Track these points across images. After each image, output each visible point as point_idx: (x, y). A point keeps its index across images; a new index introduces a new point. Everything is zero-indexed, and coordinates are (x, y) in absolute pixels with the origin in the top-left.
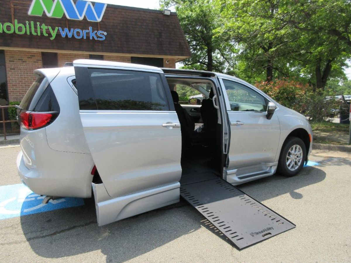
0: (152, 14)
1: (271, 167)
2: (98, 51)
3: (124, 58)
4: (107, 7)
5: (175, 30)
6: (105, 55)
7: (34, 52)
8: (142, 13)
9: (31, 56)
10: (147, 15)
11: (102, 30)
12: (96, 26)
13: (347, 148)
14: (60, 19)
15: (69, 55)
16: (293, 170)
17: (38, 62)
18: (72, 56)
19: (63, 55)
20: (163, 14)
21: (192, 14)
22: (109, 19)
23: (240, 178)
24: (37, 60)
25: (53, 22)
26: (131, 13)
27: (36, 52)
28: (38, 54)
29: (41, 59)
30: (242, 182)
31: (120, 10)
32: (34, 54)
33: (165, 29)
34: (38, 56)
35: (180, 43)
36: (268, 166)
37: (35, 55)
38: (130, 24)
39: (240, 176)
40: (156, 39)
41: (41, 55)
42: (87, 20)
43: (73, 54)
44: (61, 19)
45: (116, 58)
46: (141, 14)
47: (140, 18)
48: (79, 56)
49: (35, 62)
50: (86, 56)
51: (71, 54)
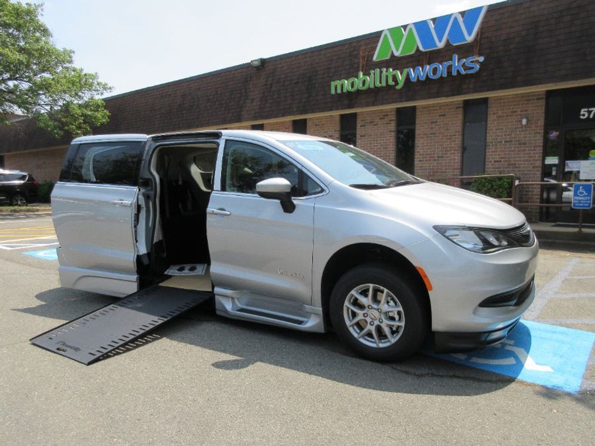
3: (529, 96)
4: (486, 12)
6: (491, 97)
7: (387, 109)
9: (383, 116)
11: (475, 55)
17: (390, 123)
19: (423, 108)
24: (390, 121)
27: (389, 109)
28: (391, 111)
29: (395, 118)
32: (387, 112)
34: (392, 115)
37: (388, 114)
41: (395, 113)
42: (451, 45)
43: (437, 103)
44: (412, 55)
45: (512, 98)
48: (447, 105)
49: (388, 123)
50: (458, 104)
51: (434, 104)
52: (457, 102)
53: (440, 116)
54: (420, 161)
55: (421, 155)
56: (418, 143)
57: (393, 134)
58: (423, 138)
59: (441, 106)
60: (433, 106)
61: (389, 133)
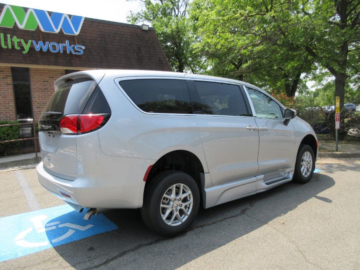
0: (130, 29)
1: (289, 173)
2: (75, 66)
4: (85, 21)
5: (154, 45)
7: (3, 66)
8: (120, 27)
10: (124, 29)
11: (79, 44)
12: (73, 39)
13: (337, 154)
14: (32, 31)
15: (43, 70)
16: (306, 176)
17: (7, 78)
18: (46, 71)
19: (37, 70)
20: (140, 28)
21: (166, 30)
22: (86, 33)
23: (267, 184)
24: (6, 76)
25: (25, 35)
26: (108, 27)
27: (5, 67)
28: (6, 69)
29: (10, 75)
30: (269, 188)
31: (97, 24)
33: (144, 44)
34: (7, 71)
35: (160, 58)
36: (286, 172)
37: (4, 70)
38: (108, 38)
39: (266, 182)
40: (135, 54)
41: (10, 70)
42: (63, 33)
43: (47, 69)
44: (34, 31)
46: (118, 28)
47: (119, 32)
48: (54, 71)
49: (4, 78)
50: (61, 71)
51: (45, 69)
52: (61, 70)
53: (50, 77)
54: (38, 108)
55: (38, 103)
56: (34, 95)
57: (11, 87)
58: (38, 91)
59: (50, 71)
60: (44, 70)
61: (6, 86)
